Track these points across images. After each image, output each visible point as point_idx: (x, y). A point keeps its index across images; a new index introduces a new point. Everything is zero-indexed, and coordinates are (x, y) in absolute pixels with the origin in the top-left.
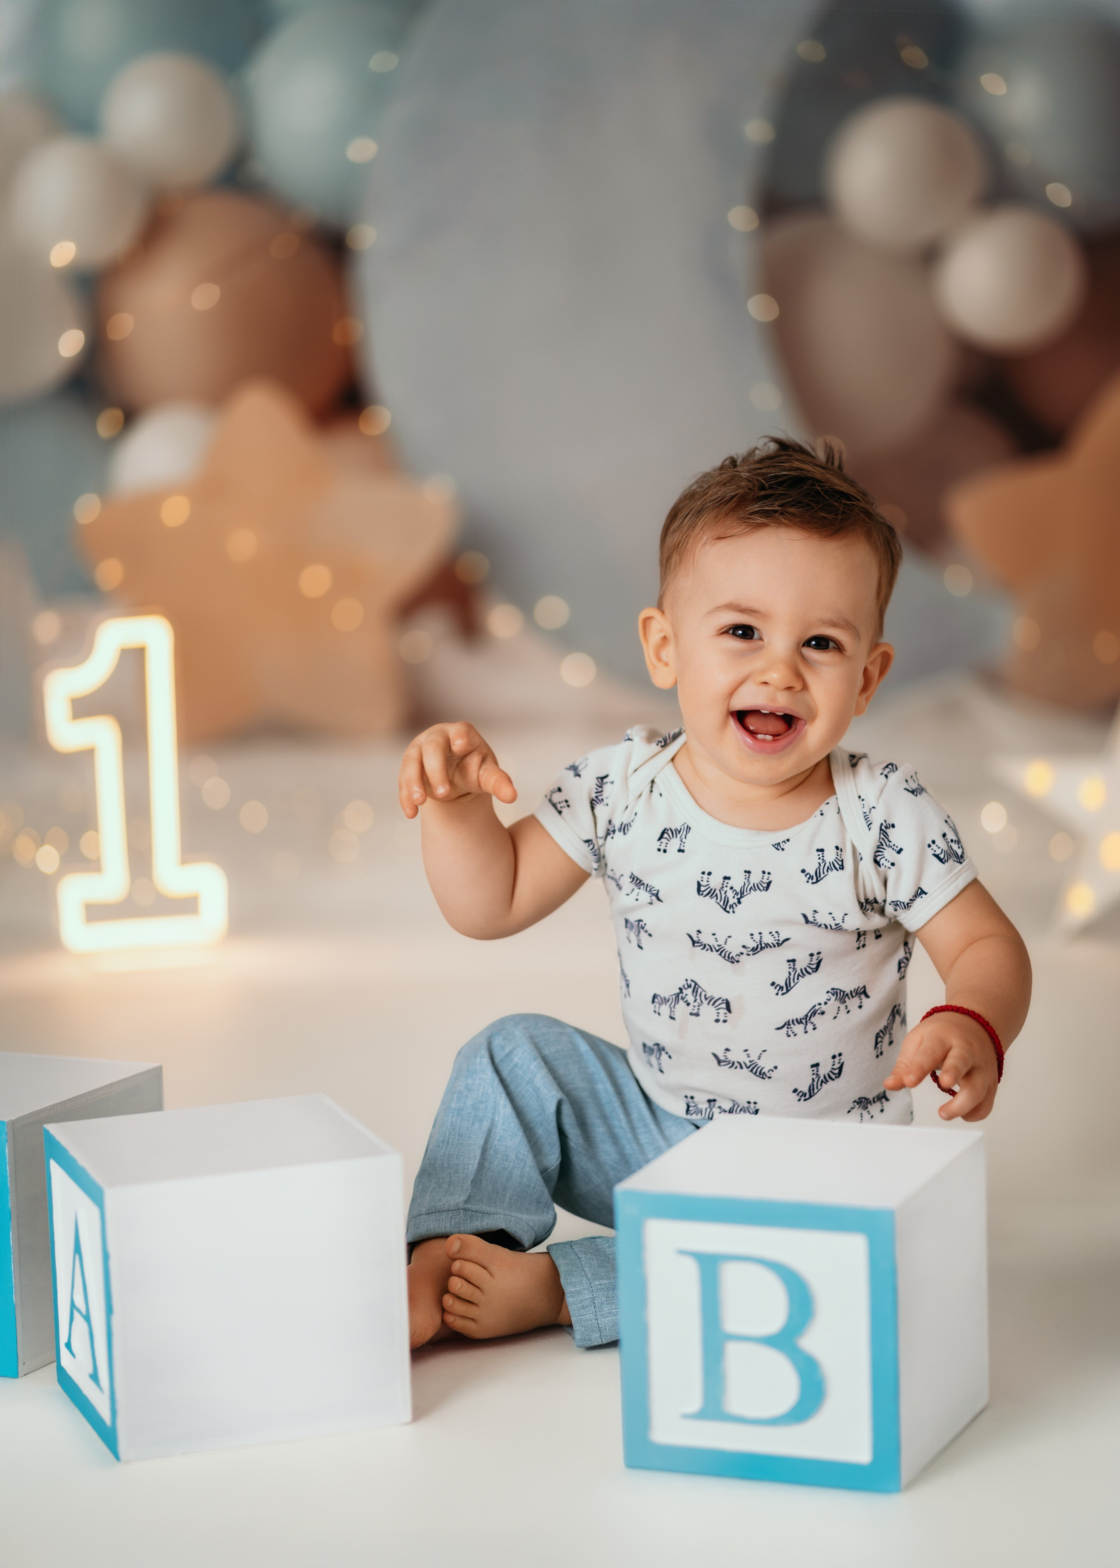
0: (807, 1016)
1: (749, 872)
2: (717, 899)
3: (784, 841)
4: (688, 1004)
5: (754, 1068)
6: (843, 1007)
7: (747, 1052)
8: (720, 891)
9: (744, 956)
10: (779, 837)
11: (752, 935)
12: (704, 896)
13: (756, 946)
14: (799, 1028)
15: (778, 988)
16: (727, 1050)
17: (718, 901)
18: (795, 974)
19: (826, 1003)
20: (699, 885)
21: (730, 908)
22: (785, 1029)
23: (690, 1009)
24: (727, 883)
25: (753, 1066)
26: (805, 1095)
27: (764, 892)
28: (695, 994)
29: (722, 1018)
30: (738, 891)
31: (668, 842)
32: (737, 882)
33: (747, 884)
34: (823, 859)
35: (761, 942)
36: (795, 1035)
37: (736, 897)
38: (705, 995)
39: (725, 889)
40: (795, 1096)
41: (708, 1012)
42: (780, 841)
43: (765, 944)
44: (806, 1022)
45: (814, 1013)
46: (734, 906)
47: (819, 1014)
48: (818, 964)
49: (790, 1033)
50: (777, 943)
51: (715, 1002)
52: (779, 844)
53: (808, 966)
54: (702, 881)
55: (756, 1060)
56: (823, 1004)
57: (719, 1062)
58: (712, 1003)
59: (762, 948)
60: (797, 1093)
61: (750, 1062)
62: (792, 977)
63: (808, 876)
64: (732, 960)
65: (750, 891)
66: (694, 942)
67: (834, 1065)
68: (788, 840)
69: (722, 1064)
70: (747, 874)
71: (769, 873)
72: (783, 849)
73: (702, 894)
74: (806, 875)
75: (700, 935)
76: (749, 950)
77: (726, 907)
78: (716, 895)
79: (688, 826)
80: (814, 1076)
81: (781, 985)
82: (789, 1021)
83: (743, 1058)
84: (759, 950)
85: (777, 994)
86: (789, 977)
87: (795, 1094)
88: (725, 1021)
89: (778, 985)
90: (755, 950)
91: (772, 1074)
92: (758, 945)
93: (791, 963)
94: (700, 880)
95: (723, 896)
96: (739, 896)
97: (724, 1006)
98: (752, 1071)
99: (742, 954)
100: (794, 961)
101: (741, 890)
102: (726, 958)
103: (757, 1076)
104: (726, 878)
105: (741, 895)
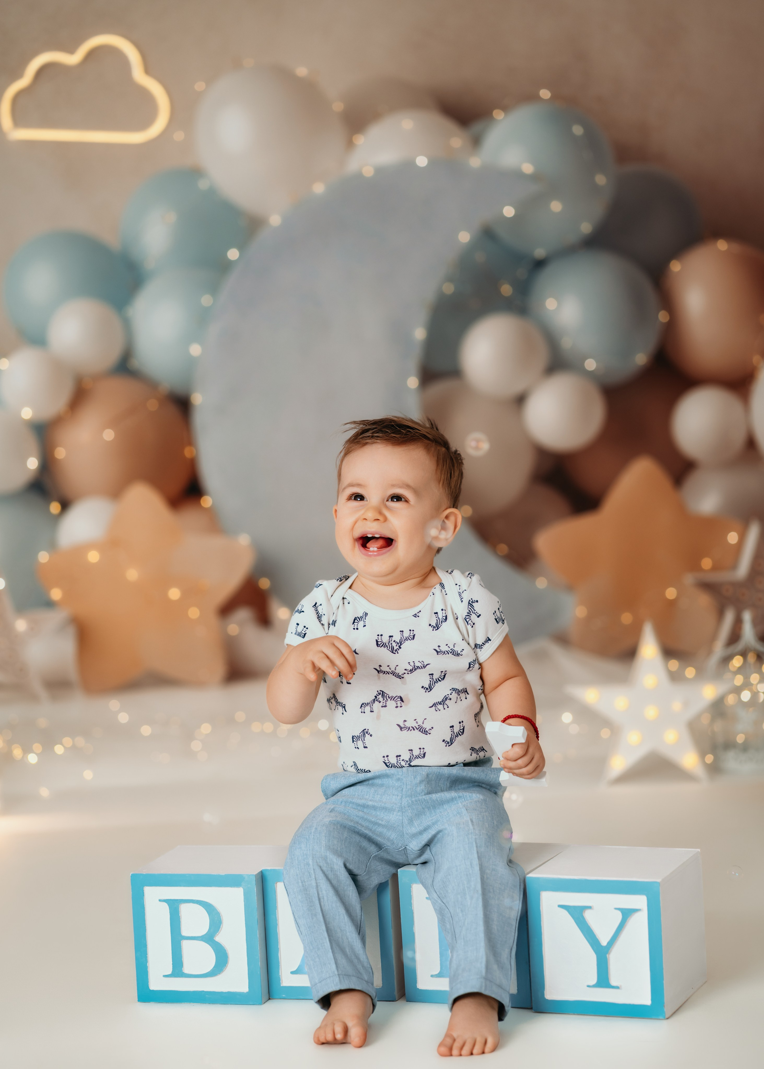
0: (443, 700)
1: (403, 631)
3: (418, 612)
4: (380, 702)
5: (421, 729)
6: (459, 697)
7: (416, 721)
8: (388, 643)
9: (406, 674)
10: (415, 610)
11: (409, 663)
12: (381, 647)
14: (440, 707)
15: (425, 689)
16: (405, 721)
17: (388, 649)
18: (433, 681)
19: (451, 694)
20: (377, 641)
21: (395, 652)
22: (433, 707)
23: (381, 704)
24: (392, 639)
25: (420, 728)
26: (448, 743)
27: (412, 641)
28: (383, 697)
29: (399, 705)
30: (399, 642)
31: (358, 624)
32: (397, 638)
33: (402, 638)
34: (440, 619)
36: (440, 710)
37: (398, 645)
38: (389, 696)
39: (391, 642)
40: (444, 744)
41: (391, 704)
42: (416, 612)
43: (417, 667)
45: (446, 699)
46: (398, 651)
47: (449, 699)
48: (445, 676)
49: (436, 710)
50: (423, 666)
51: (394, 699)
52: (416, 614)
53: (439, 677)
54: (378, 639)
55: (422, 725)
56: (449, 694)
57: (401, 728)
59: (415, 669)
60: (445, 742)
61: (419, 726)
62: (431, 683)
63: (433, 627)
64: (400, 677)
65: (405, 641)
66: (378, 671)
67: (460, 727)
68: (420, 611)
69: (403, 729)
70: (402, 633)
71: (413, 631)
72: (418, 616)
73: (379, 646)
74: (432, 627)
75: (381, 668)
76: (408, 671)
77: (393, 651)
78: (387, 646)
79: (366, 613)
80: (452, 733)
81: (427, 688)
82: (435, 704)
83: (414, 724)
84: (414, 670)
85: (426, 692)
86: (430, 683)
87: (444, 742)
88: (401, 707)
89: (425, 688)
91: (431, 731)
92: (413, 668)
93: (431, 676)
95: (390, 646)
96: (399, 645)
97: (399, 699)
98: (420, 731)
99: (405, 673)
100: (432, 674)
101: (400, 641)
103: (423, 733)
104: (390, 637)
105: (400, 644)
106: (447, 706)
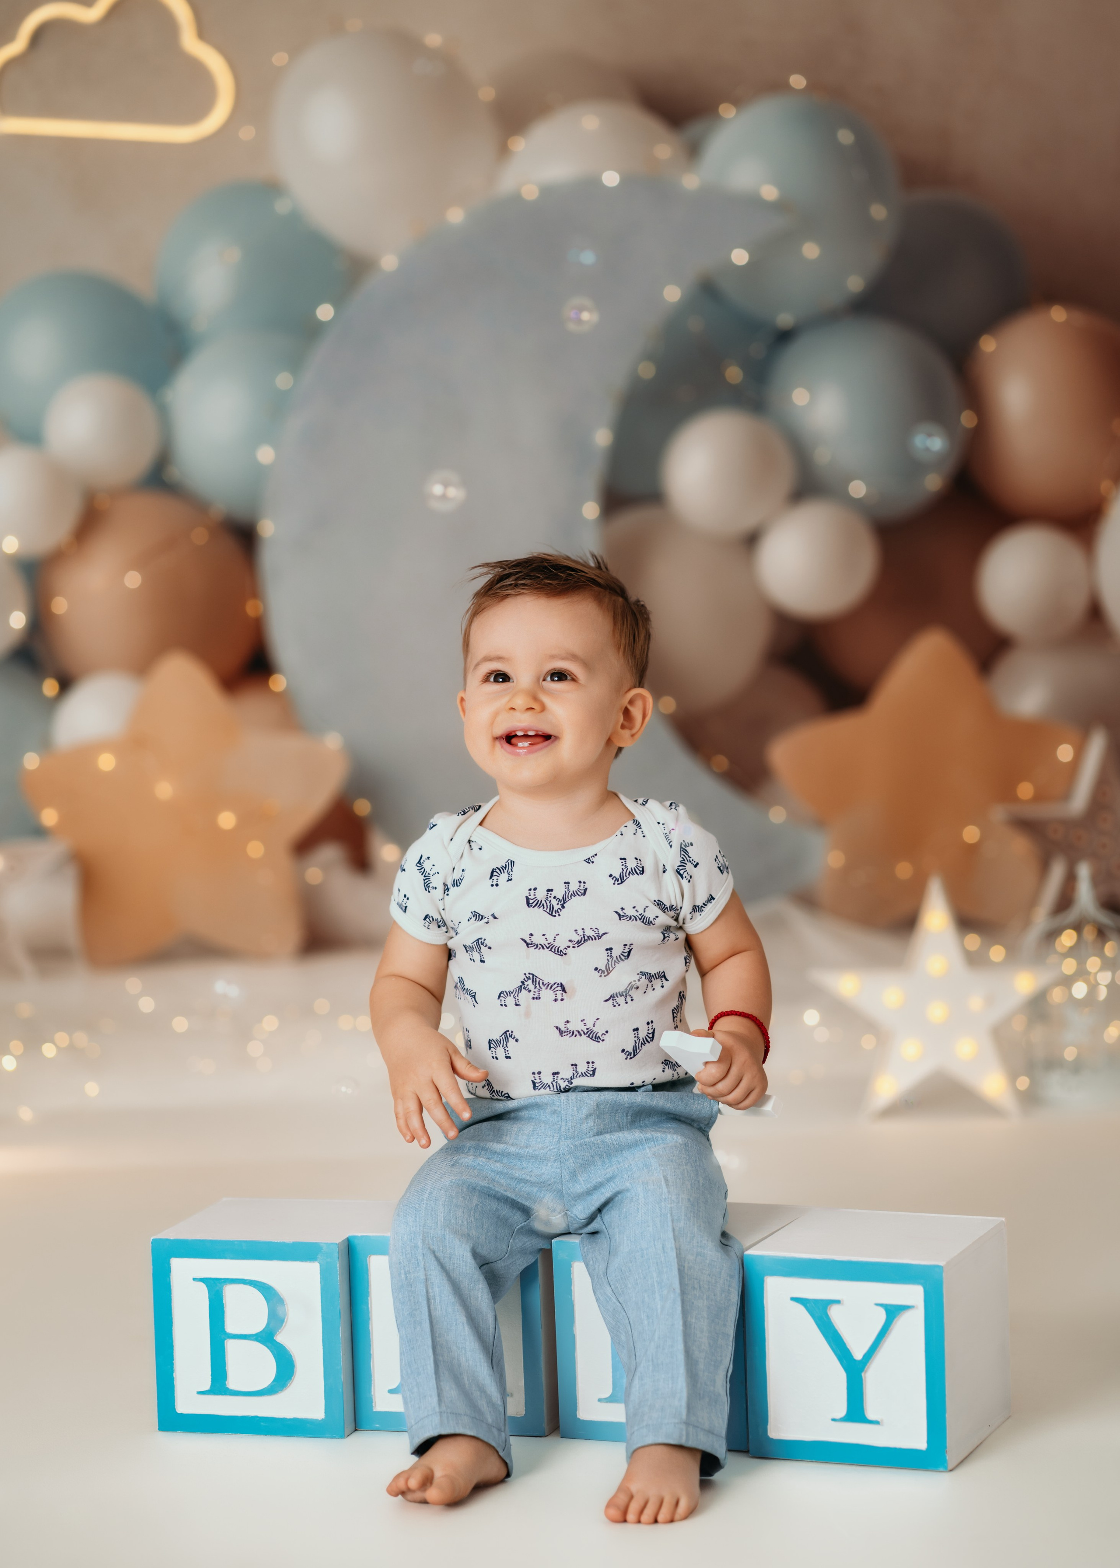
0: (626, 989)
1: (568, 883)
2: (544, 908)
3: (593, 856)
4: (530, 991)
5: (590, 1033)
6: (650, 985)
7: (584, 1022)
8: (545, 901)
9: (571, 948)
10: (588, 852)
11: (576, 930)
12: (533, 907)
13: (580, 940)
14: (620, 1001)
16: (567, 1022)
17: (545, 909)
18: (612, 961)
19: (639, 980)
20: (527, 899)
21: (556, 913)
22: (610, 1001)
23: (531, 994)
24: (551, 894)
25: (590, 1032)
26: (630, 1054)
27: (582, 897)
28: (534, 983)
29: (558, 997)
30: (561, 898)
31: (498, 877)
32: (559, 892)
33: (567, 892)
34: (625, 866)
36: (618, 1005)
37: (560, 903)
38: (543, 983)
39: (549, 899)
40: (623, 1055)
41: (547, 994)
42: (590, 856)
43: (588, 937)
44: (626, 995)
45: (631, 989)
46: (559, 910)
47: (635, 988)
48: (629, 952)
49: (614, 1004)
50: (597, 936)
51: (552, 987)
52: (589, 858)
53: (622, 954)
54: (530, 895)
55: (592, 1027)
56: (637, 980)
57: (561, 1033)
58: (549, 988)
59: (585, 941)
60: (625, 1052)
61: (587, 1029)
62: (610, 963)
63: (615, 879)
64: (560, 953)
65: (571, 897)
66: (528, 944)
67: (648, 1030)
68: (596, 855)
69: (563, 1034)
70: (566, 885)
71: (584, 883)
72: (593, 862)
73: (531, 906)
74: (613, 879)
75: (532, 938)
76: (575, 943)
77: (552, 912)
78: (543, 905)
79: (511, 861)
80: (636, 1039)
81: (603, 970)
82: (613, 995)
83: (581, 1027)
84: (582, 942)
85: (601, 976)
86: (608, 963)
87: (623, 1053)
88: (562, 999)
89: (600, 970)
91: (604, 1037)
92: (582, 938)
93: (609, 951)
94: (528, 895)
95: (549, 905)
97: (560, 988)
98: (589, 1037)
99: (569, 947)
100: (611, 949)
101: (563, 898)
102: (556, 952)
103: (593, 1040)
104: (549, 890)
105: (563, 902)
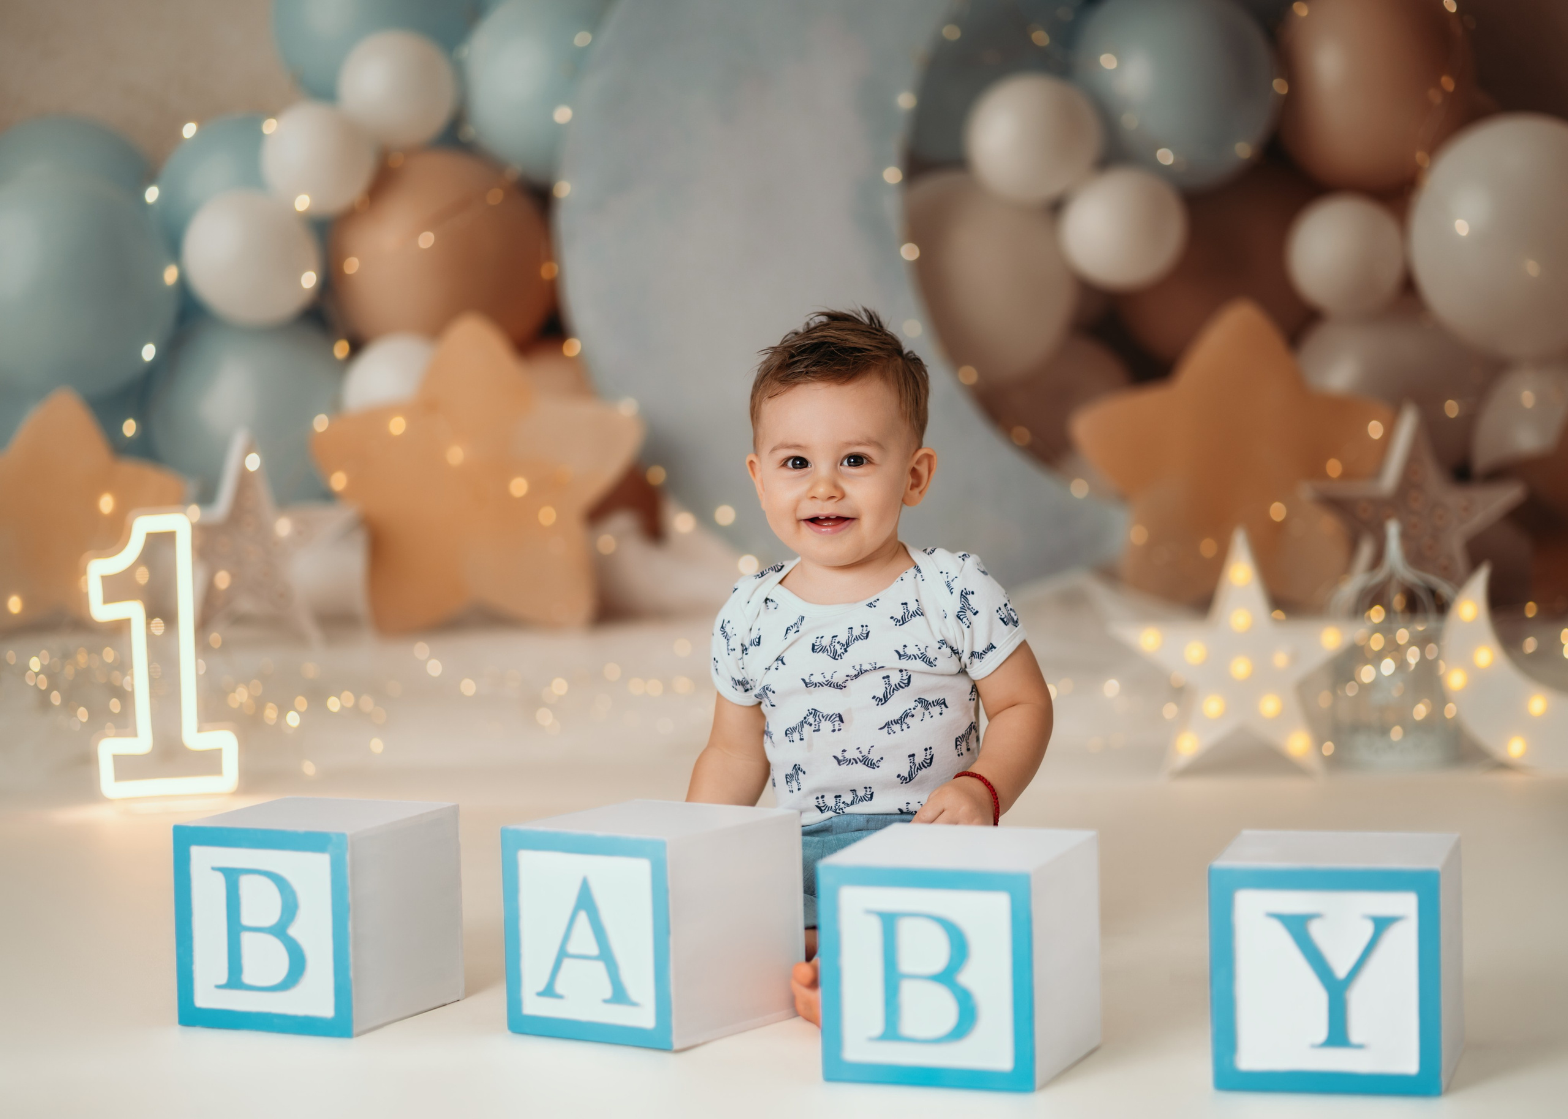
0: (901, 717)
1: (852, 628)
2: (828, 652)
3: (876, 601)
4: (811, 725)
5: (866, 761)
6: (927, 712)
7: (860, 750)
8: (830, 646)
10: (871, 598)
12: (818, 652)
13: (857, 673)
14: (896, 727)
15: (878, 699)
16: (844, 750)
17: (829, 654)
18: (890, 689)
19: (915, 709)
20: (814, 646)
21: (839, 656)
22: (886, 728)
23: (813, 727)
24: (835, 640)
25: (865, 759)
26: (906, 779)
27: (865, 640)
28: (815, 717)
29: (837, 728)
30: (845, 643)
32: (843, 637)
33: (851, 637)
34: (907, 609)
35: (860, 669)
36: (894, 733)
37: (843, 648)
38: (823, 716)
39: (834, 644)
40: (899, 780)
41: (826, 726)
42: (872, 601)
43: (866, 671)
44: (901, 722)
45: (907, 716)
46: (842, 654)
47: (910, 716)
48: (908, 681)
49: (890, 731)
50: (874, 669)
51: (830, 718)
52: (871, 603)
53: (900, 682)
54: (816, 643)
55: (867, 754)
57: (839, 761)
58: (828, 719)
59: (862, 674)
60: (901, 777)
61: (863, 756)
62: (888, 691)
63: (896, 621)
64: (839, 687)
65: (854, 641)
66: (807, 684)
67: (926, 756)
68: (879, 599)
69: (841, 762)
70: (850, 630)
71: (867, 626)
73: (816, 651)
74: (894, 621)
75: (812, 678)
76: (852, 677)
77: (836, 656)
78: (827, 650)
80: (912, 764)
81: (881, 698)
82: (888, 722)
83: (857, 755)
84: (860, 675)
85: (878, 705)
86: (886, 691)
87: (899, 778)
88: (839, 730)
90: (856, 676)
91: (880, 764)
92: (859, 672)
93: (886, 679)
94: (814, 642)
95: (832, 649)
96: (845, 647)
97: (838, 719)
98: (865, 763)
99: (847, 680)
100: (888, 677)
101: (847, 642)
103: (869, 766)
104: (833, 636)
105: (846, 646)
106: (907, 726)
